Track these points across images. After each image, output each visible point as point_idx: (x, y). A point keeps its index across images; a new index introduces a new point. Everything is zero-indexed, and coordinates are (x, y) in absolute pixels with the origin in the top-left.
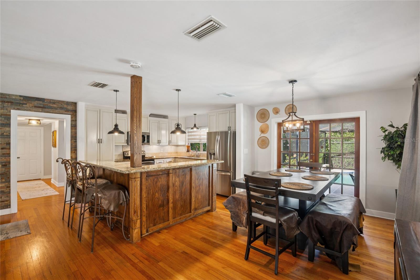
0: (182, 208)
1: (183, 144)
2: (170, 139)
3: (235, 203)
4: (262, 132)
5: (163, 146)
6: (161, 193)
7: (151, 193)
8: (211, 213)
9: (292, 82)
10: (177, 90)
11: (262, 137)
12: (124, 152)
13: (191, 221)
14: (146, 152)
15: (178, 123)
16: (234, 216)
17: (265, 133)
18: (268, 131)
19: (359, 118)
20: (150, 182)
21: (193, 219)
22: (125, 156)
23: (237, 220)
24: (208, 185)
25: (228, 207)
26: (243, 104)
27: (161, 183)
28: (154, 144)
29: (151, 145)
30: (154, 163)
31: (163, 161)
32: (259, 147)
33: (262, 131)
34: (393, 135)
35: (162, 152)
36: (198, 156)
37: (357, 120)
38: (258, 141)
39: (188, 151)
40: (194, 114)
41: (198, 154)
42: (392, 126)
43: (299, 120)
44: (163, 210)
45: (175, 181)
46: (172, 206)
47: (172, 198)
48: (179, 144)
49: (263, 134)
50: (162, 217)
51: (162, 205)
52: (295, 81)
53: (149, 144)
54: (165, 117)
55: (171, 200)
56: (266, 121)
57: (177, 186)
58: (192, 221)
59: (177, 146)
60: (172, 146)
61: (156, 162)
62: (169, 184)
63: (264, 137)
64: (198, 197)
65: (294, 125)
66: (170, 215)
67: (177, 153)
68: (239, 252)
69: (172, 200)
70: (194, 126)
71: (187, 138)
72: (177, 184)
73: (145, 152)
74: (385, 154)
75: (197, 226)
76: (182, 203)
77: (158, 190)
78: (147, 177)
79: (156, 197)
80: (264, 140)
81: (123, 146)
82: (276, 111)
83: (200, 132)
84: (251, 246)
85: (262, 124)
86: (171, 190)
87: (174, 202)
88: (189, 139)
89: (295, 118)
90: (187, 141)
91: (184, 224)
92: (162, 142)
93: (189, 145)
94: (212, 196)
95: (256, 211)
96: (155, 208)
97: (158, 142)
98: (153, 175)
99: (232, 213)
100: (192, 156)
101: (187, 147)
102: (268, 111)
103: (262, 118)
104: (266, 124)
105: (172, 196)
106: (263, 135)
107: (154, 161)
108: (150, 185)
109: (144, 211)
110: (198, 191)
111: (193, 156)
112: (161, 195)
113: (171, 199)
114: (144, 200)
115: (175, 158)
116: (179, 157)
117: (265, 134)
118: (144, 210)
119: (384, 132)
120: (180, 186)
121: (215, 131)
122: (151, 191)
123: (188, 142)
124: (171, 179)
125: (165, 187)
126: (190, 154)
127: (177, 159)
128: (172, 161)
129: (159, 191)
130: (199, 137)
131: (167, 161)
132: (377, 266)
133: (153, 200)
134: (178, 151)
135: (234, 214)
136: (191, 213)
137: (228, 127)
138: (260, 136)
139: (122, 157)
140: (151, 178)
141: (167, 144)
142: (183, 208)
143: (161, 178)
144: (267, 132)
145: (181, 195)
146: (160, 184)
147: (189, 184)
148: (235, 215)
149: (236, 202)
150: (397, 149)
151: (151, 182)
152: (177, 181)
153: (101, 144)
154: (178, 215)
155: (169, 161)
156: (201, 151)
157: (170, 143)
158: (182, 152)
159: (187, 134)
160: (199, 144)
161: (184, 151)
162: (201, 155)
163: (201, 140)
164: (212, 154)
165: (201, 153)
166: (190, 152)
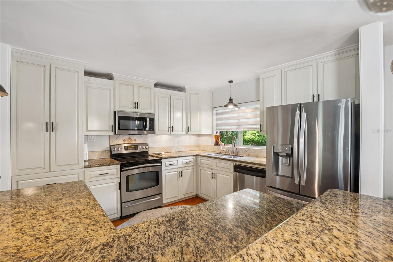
1: (209, 132)
2: (189, 125)
5: (177, 136)
12: (111, 147)
14: (150, 145)
22: (112, 153)
28: (162, 133)
29: (158, 135)
30: (161, 165)
31: (177, 162)
35: (177, 145)
36: (234, 153)
39: (217, 144)
40: (229, 81)
48: (203, 134)
53: (154, 133)
54: (180, 89)
59: (199, 135)
60: (190, 136)
61: (165, 164)
67: (198, 146)
70: (229, 102)
71: (216, 123)
73: (148, 146)
81: (110, 135)
83: (239, 113)
88: (217, 125)
90: (215, 127)
92: (175, 128)
93: (218, 134)
97: (169, 130)
100: (225, 152)
101: (216, 138)
107: (161, 163)
115: (196, 155)
123: (217, 129)
126: (221, 149)
127: (200, 158)
128: (192, 160)
130: (237, 121)
131: (183, 162)
134: (200, 144)
137: (313, 96)
139: (109, 155)
141: (184, 132)
153: (52, 132)
155: (187, 162)
156: (240, 145)
157: (188, 131)
158: (206, 146)
159: (215, 117)
160: (237, 133)
161: (209, 144)
162: (241, 152)
163: (239, 125)
164: (281, 156)
165: (241, 148)
166: (220, 145)
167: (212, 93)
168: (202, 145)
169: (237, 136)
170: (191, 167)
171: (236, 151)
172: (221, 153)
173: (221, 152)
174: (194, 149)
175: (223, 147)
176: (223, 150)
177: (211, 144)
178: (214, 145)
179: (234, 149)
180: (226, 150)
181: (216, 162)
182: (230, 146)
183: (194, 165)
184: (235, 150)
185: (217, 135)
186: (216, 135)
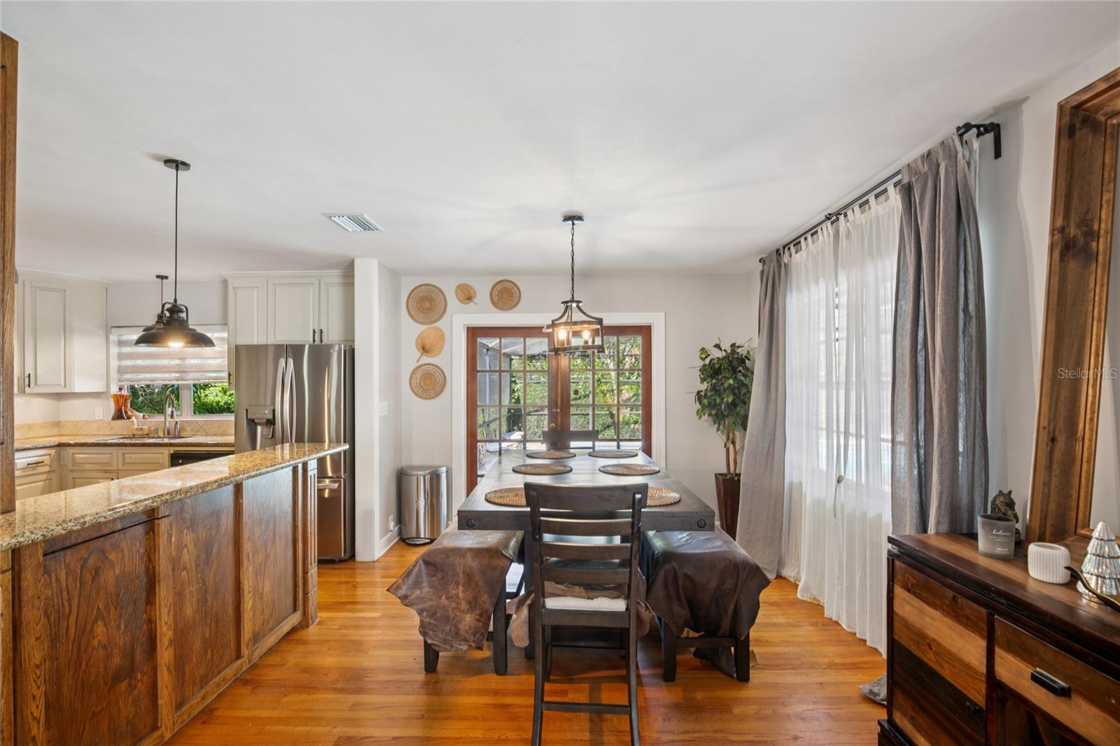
0: (210, 652)
1: (96, 387)
3: (434, 579)
4: (425, 350)
6: (120, 617)
7: (72, 631)
8: (303, 634)
9: (572, 218)
10: (168, 162)
11: (425, 365)
13: (244, 691)
15: (175, 300)
16: (432, 622)
17: (434, 354)
18: (442, 348)
19: (650, 326)
20: (63, 576)
21: (248, 680)
23: (442, 634)
24: (290, 537)
25: (410, 598)
26: (379, 262)
27: (117, 572)
32: (416, 394)
33: (424, 348)
34: (721, 366)
36: (172, 432)
37: (645, 331)
38: (411, 378)
39: (119, 416)
40: (158, 277)
41: (177, 423)
42: (718, 346)
43: (589, 323)
44: (131, 688)
45: (181, 547)
46: (172, 659)
47: (171, 621)
48: (76, 391)
49: (427, 356)
50: (128, 723)
51: (128, 671)
52: (580, 218)
55: (165, 633)
56: (436, 321)
57: (188, 566)
58: (250, 688)
59: (64, 396)
62: (154, 568)
63: (429, 364)
64: (263, 589)
65: (577, 334)
66: (160, 702)
67: (58, 424)
68: (496, 736)
69: (170, 634)
70: (157, 322)
71: (116, 365)
72: (185, 556)
74: (704, 405)
75: (285, 699)
76: (208, 630)
77: (107, 606)
78: (48, 557)
79: (96, 642)
80: (431, 374)
82: (467, 296)
84: (547, 702)
85: (423, 327)
86: (164, 593)
87: (180, 641)
88: (121, 371)
89: (578, 316)
90: (114, 375)
91: (219, 713)
93: (125, 392)
94: (305, 572)
95: (559, 592)
96: (94, 695)
98: (80, 540)
99: (425, 614)
100: (146, 433)
101: (117, 402)
102: (442, 293)
103: (425, 311)
104: (435, 328)
105: (171, 617)
106: (425, 360)
108: (65, 594)
109: (34, 739)
110: (263, 565)
111: (147, 436)
112: (119, 627)
113: (165, 629)
114: (32, 677)
115: (60, 445)
116: (72, 442)
117: (434, 357)
118: (34, 732)
119: (703, 359)
120: (197, 565)
121: (261, 342)
122: (73, 619)
123: (120, 380)
124: (162, 541)
125: (137, 582)
126: (136, 427)
127: (67, 451)
128: (46, 459)
129: (112, 608)
130: (178, 362)
132: (767, 641)
133: (80, 664)
134: (61, 420)
135: (433, 615)
136: (243, 660)
137: (314, 332)
138: (418, 361)
140: (69, 556)
142: (212, 651)
143: (119, 546)
144: (440, 352)
145: (203, 601)
146: (117, 577)
147: (231, 548)
148: (435, 620)
149: (440, 576)
150: (727, 392)
151: (70, 579)
152: (186, 546)
154: (194, 683)
155: (28, 464)
156: (186, 415)
157: (27, 383)
158: (87, 422)
159: (114, 350)
160: (178, 388)
161: (97, 418)
162: (188, 429)
163: (184, 372)
164: (260, 424)
165: (187, 421)
166: (129, 418)
167: (105, 290)
168: (72, 422)
169: (178, 397)
170: (44, 477)
171: (175, 427)
172: (134, 435)
173: (135, 433)
174: (43, 432)
175: (138, 421)
176: (142, 429)
177: (101, 418)
178: (113, 419)
179: (170, 422)
180: (150, 428)
181: (124, 454)
182: (160, 418)
183: (52, 469)
184: (173, 426)
185: (120, 396)
186: (119, 393)
